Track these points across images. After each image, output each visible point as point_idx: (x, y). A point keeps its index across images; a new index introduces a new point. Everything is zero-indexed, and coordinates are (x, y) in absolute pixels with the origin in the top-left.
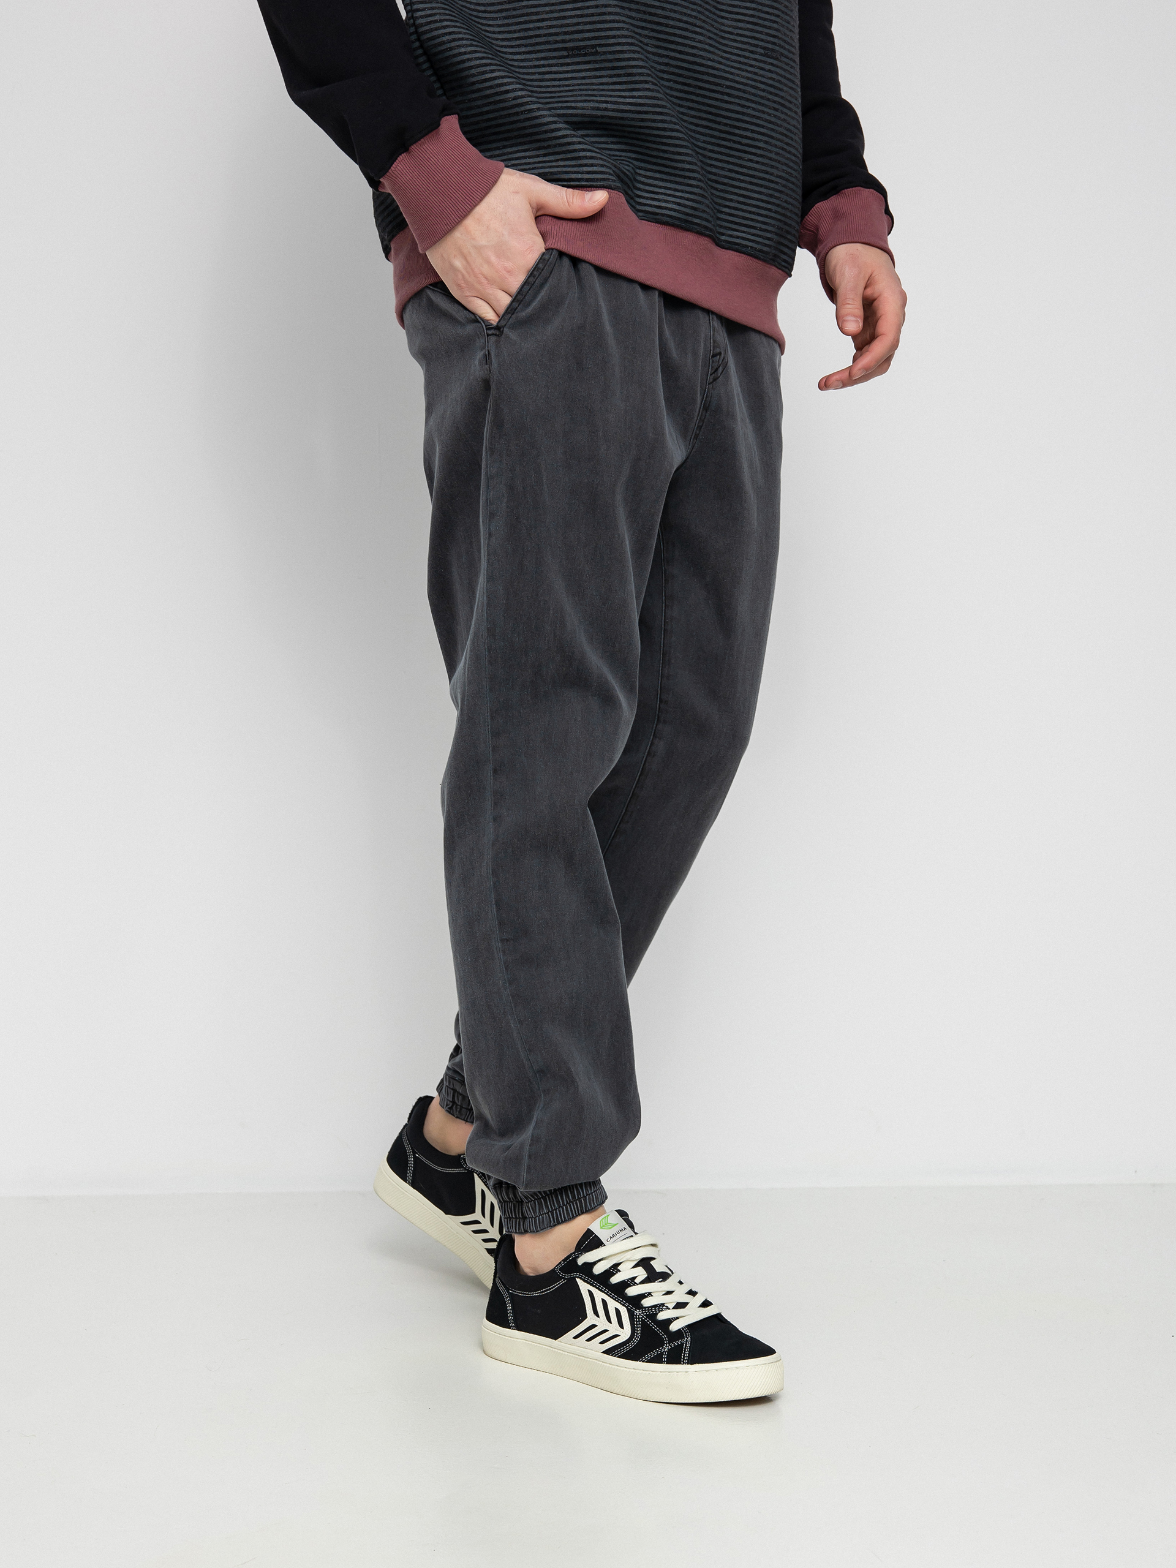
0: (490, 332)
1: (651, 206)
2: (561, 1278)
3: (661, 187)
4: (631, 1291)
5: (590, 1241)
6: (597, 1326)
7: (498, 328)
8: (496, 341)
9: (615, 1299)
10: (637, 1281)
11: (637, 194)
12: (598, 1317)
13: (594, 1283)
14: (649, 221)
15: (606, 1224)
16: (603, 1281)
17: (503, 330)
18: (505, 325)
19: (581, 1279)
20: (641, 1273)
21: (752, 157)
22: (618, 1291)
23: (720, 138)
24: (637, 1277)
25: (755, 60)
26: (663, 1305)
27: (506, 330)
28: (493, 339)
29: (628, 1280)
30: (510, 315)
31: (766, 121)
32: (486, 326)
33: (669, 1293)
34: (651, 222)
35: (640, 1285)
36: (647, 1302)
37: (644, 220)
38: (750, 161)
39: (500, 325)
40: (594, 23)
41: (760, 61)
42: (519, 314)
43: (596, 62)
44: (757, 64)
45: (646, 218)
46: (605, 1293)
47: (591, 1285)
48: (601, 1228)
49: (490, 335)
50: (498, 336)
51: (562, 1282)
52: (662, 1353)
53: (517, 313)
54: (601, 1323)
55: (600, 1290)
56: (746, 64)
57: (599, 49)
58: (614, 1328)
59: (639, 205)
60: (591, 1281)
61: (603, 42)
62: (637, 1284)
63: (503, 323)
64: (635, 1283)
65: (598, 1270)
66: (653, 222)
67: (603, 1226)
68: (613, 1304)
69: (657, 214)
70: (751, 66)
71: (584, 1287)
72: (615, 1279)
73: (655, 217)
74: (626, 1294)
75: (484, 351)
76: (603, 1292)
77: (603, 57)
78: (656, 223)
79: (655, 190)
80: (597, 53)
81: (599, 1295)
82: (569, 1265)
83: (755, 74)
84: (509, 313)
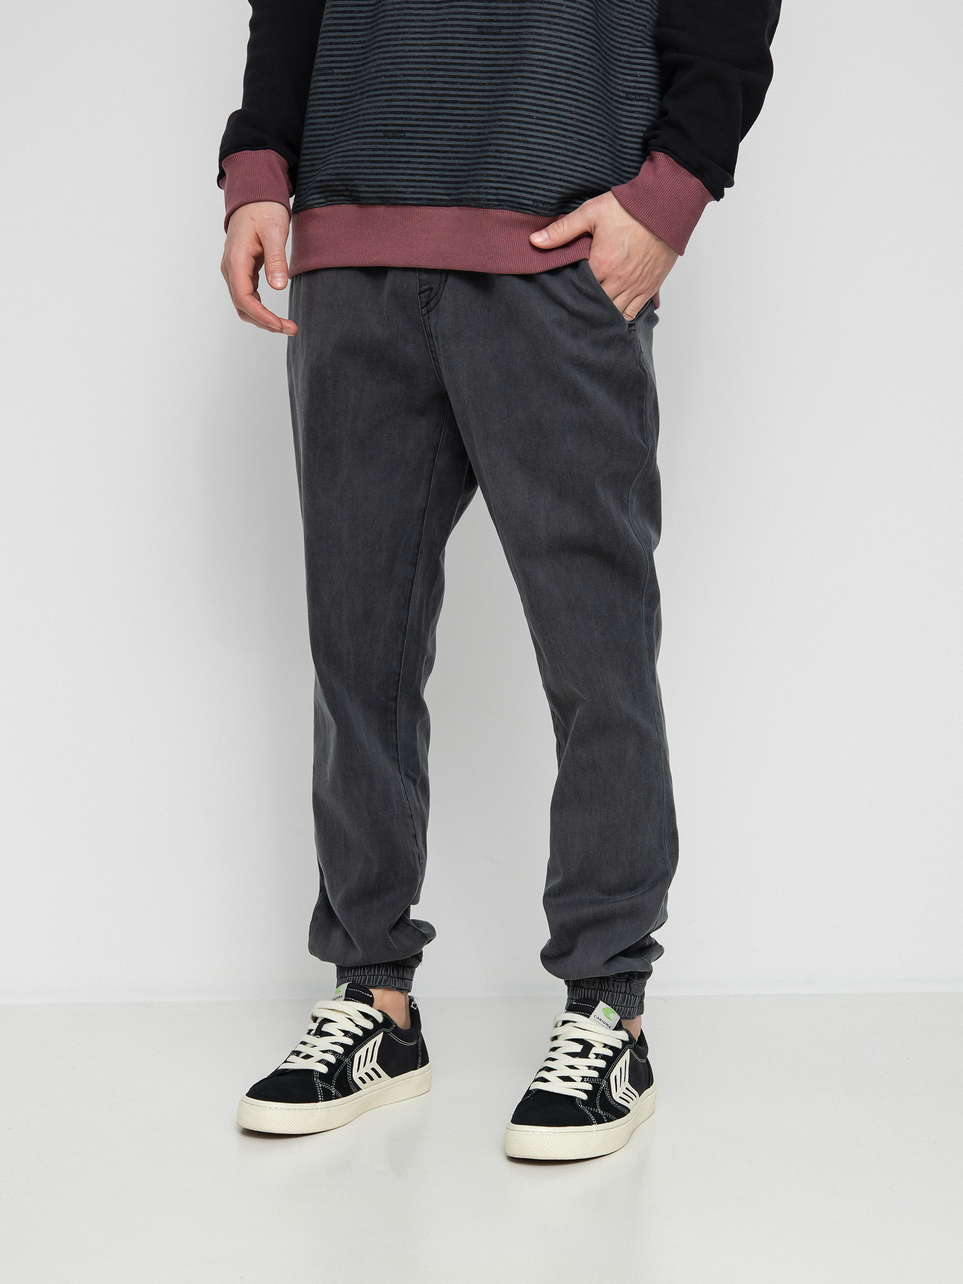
21: (466, 124)
23: (432, 114)
38: (465, 127)
40: (332, 50)
43: (332, 80)
57: (335, 71)
61: (338, 65)
77: (337, 77)
80: (333, 74)
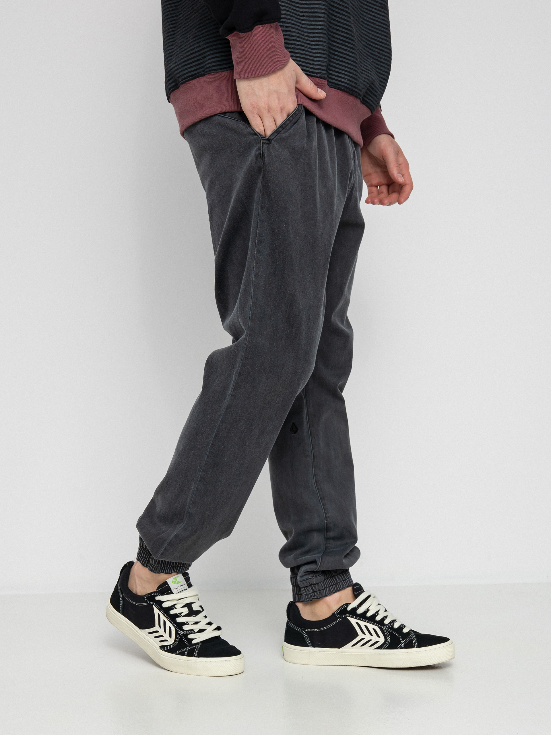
0: (264, 141)
1: (336, 80)
2: (146, 602)
3: (343, 70)
4: (179, 620)
5: (165, 589)
6: (159, 632)
7: (268, 140)
8: (268, 147)
9: (170, 622)
10: (183, 614)
11: (330, 73)
12: (160, 628)
13: (161, 610)
14: (334, 88)
15: (175, 581)
16: (166, 611)
17: (271, 142)
18: (273, 139)
19: (155, 606)
20: (186, 611)
22: (173, 618)
24: (182, 613)
25: (376, 9)
26: (193, 630)
27: (273, 142)
28: (265, 146)
29: (178, 614)
30: (276, 134)
31: (379, 41)
32: (262, 138)
33: (196, 623)
34: (336, 89)
35: (183, 618)
36: (185, 628)
37: (331, 87)
39: (270, 138)
41: (378, 10)
42: (282, 135)
44: (376, 11)
45: (333, 87)
46: (166, 617)
47: (160, 611)
48: (173, 583)
49: (264, 143)
50: (268, 144)
51: (146, 604)
52: (185, 651)
53: (281, 134)
54: (161, 632)
55: (164, 615)
56: (370, 11)
58: (166, 636)
59: (330, 79)
60: (160, 609)
62: (183, 617)
63: (272, 137)
64: (182, 616)
65: (165, 605)
66: (337, 89)
67: (174, 582)
68: (168, 624)
69: (339, 85)
70: (373, 12)
71: (156, 611)
72: (172, 612)
73: (338, 86)
74: (176, 620)
75: (260, 151)
76: (165, 616)
78: (338, 89)
79: (340, 71)
81: (163, 618)
82: (151, 597)
83: (374, 16)
84: (276, 133)
